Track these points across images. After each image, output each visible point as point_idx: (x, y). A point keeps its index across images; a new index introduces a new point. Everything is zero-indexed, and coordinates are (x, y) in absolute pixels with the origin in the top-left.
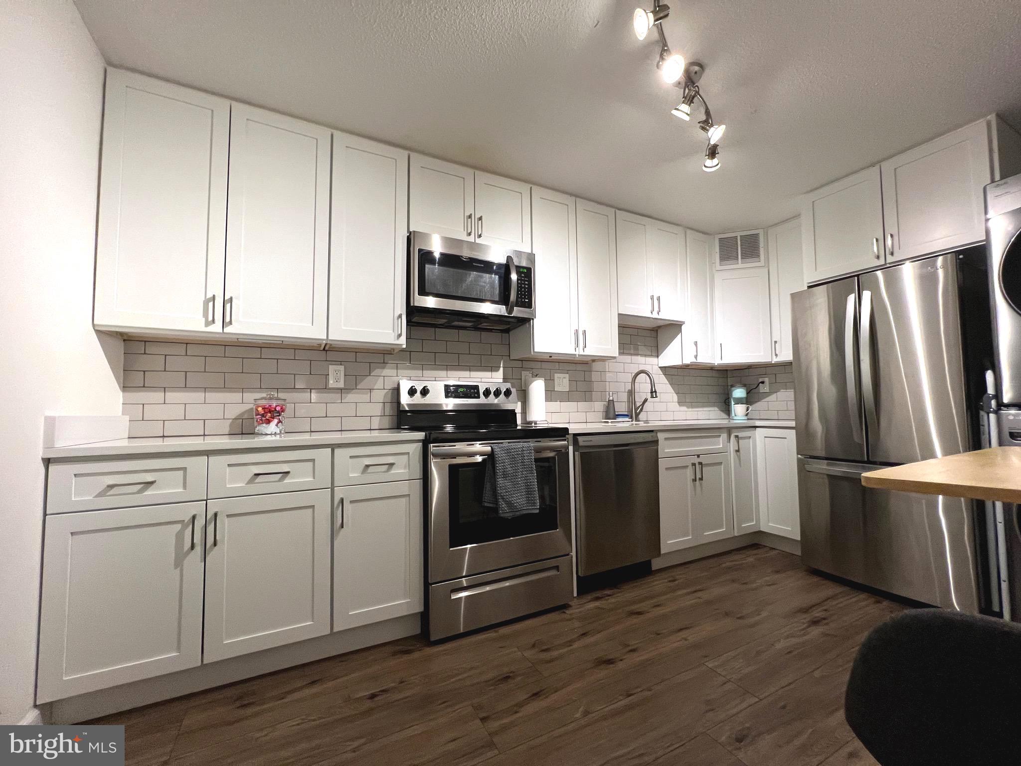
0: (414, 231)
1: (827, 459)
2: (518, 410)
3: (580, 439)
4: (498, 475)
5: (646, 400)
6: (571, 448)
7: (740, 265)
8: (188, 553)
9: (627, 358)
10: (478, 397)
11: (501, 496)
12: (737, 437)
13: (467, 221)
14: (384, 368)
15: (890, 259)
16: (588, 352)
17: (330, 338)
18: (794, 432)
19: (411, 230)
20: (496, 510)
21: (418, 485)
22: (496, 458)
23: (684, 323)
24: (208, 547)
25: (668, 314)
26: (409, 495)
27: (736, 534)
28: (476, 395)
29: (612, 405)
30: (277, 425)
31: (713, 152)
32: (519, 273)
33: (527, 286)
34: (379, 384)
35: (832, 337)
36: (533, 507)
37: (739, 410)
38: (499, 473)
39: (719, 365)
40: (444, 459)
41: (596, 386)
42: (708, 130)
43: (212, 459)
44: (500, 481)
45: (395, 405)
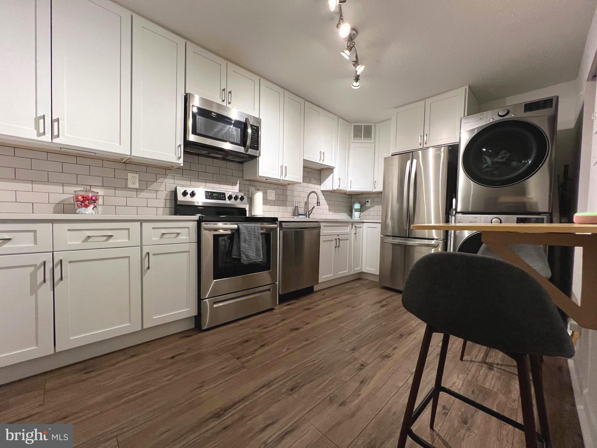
0: (190, 93)
1: (393, 236)
2: (247, 209)
3: (283, 224)
4: (241, 241)
5: (314, 207)
6: (278, 229)
7: (362, 141)
8: (41, 285)
9: (305, 184)
10: (225, 200)
11: (243, 252)
12: (355, 226)
13: (222, 92)
14: (165, 178)
15: (425, 146)
16: (287, 179)
17: (133, 154)
18: (380, 224)
19: (187, 92)
20: (239, 260)
21: (194, 246)
22: (241, 231)
23: (335, 168)
24: (55, 281)
25: (328, 162)
26: (189, 251)
27: (352, 274)
28: (224, 198)
29: (297, 209)
30: (93, 209)
31: (357, 79)
32: (252, 129)
33: (256, 137)
34: (162, 188)
35: (399, 182)
36: (259, 258)
37: (356, 215)
38: (242, 240)
39: (349, 191)
40: (210, 231)
41: (289, 199)
42: (356, 67)
43: (55, 225)
44: (242, 244)
45: (173, 201)
